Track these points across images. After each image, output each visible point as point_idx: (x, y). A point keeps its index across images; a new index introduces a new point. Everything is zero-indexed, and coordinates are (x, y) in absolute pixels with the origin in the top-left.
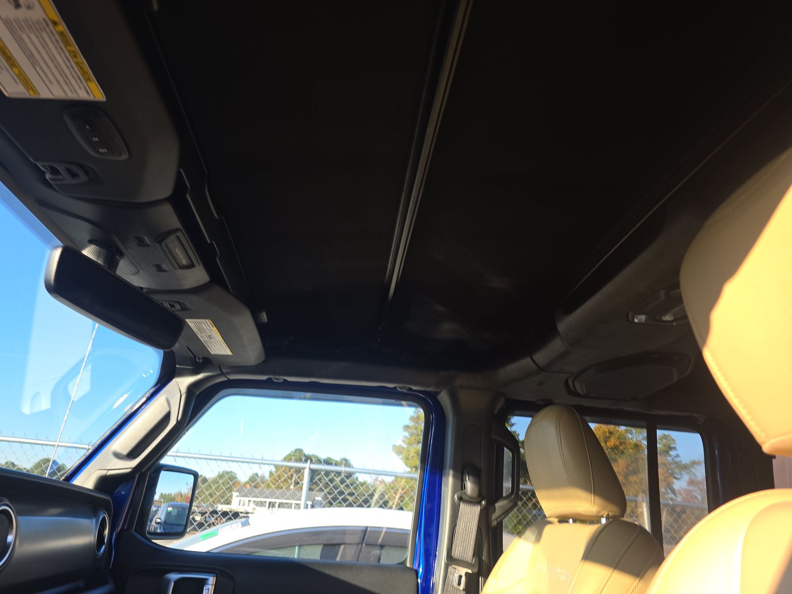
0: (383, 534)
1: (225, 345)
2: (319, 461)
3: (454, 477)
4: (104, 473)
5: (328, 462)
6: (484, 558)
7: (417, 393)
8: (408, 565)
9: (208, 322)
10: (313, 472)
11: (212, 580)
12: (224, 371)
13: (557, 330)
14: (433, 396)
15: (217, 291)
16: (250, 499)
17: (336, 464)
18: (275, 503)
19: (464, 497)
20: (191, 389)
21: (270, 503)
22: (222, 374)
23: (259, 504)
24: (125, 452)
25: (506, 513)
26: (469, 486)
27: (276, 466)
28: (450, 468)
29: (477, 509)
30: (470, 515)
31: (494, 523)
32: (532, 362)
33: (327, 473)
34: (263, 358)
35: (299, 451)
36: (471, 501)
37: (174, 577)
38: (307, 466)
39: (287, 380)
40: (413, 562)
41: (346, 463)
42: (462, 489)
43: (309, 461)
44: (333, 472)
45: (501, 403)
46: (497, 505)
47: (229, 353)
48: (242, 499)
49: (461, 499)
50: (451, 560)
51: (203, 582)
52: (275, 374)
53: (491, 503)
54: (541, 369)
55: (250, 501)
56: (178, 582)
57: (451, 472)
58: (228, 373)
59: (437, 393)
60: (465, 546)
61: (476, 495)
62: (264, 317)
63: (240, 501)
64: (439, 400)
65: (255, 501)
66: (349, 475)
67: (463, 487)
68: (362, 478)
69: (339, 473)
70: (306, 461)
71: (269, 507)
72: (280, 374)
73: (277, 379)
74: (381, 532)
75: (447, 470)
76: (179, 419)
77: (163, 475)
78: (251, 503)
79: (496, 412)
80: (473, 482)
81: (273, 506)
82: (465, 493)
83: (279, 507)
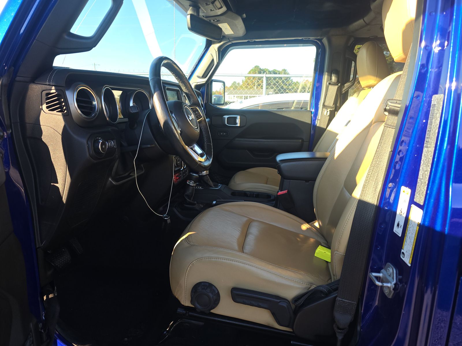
0: (302, 103)
1: (231, 30)
2: (270, 72)
3: (328, 75)
4: (196, 84)
5: (275, 72)
6: (338, 105)
7: (314, 40)
8: (308, 110)
9: (226, 24)
10: (268, 79)
11: (239, 117)
12: (230, 40)
13: (371, 8)
14: (320, 40)
15: (230, 13)
16: (234, 95)
17: (279, 74)
18: (248, 96)
19: (331, 83)
20: (219, 48)
21: (250, 96)
22: (230, 41)
23: (239, 97)
24: (201, 76)
25: (350, 87)
26: (334, 78)
27: (245, 77)
28: (326, 72)
29: (336, 87)
30: (333, 89)
31: (343, 92)
32: (363, 22)
33: (275, 78)
34: (246, 33)
35: (258, 67)
36: (334, 84)
37: (226, 117)
38: (264, 75)
39: (255, 41)
40: (310, 108)
41: (285, 72)
42: (331, 80)
43: (265, 73)
44: (278, 77)
45: (352, 40)
46: (345, 85)
47: (233, 33)
48: (230, 95)
49: (330, 84)
50: (324, 106)
51: (236, 118)
52: (251, 39)
53: (343, 84)
54: (367, 24)
56: (227, 118)
57: (326, 73)
58: (232, 41)
59: (322, 39)
60: (330, 101)
61: (336, 81)
62: (244, 16)
63: (229, 96)
64: (323, 42)
65: (237, 96)
66: (287, 79)
67: (331, 79)
68: (295, 80)
69: (281, 78)
70: (264, 73)
71: (245, 99)
72: (253, 39)
73: (252, 41)
74: (302, 102)
75: (325, 72)
76: (218, 62)
77: (214, 83)
78: (235, 97)
79: (349, 45)
80: (336, 77)
81: (247, 98)
82: (332, 81)
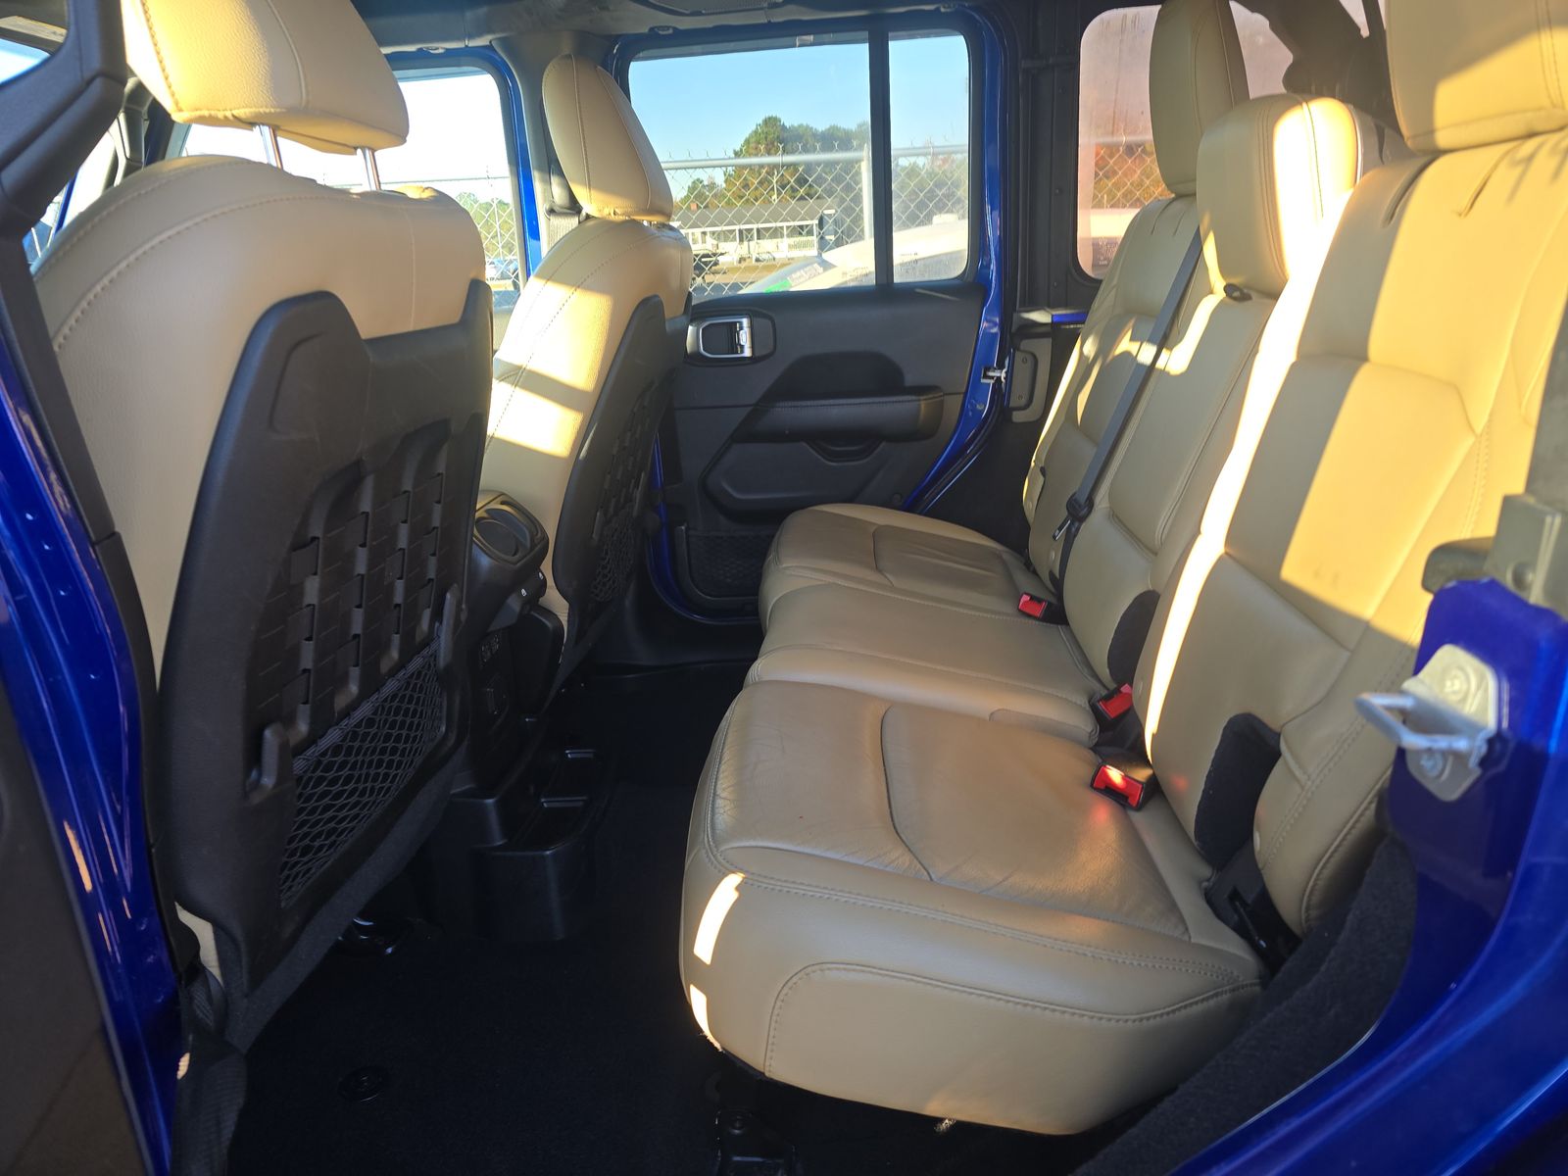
16: (702, 230)
18: (752, 230)
21: (741, 231)
23: (722, 237)
35: (771, 122)
55: (704, 233)
65: (713, 233)
71: (742, 239)
78: (708, 237)
81: (749, 237)
83: (758, 238)
